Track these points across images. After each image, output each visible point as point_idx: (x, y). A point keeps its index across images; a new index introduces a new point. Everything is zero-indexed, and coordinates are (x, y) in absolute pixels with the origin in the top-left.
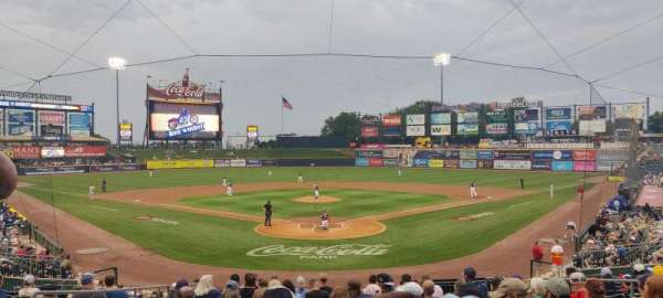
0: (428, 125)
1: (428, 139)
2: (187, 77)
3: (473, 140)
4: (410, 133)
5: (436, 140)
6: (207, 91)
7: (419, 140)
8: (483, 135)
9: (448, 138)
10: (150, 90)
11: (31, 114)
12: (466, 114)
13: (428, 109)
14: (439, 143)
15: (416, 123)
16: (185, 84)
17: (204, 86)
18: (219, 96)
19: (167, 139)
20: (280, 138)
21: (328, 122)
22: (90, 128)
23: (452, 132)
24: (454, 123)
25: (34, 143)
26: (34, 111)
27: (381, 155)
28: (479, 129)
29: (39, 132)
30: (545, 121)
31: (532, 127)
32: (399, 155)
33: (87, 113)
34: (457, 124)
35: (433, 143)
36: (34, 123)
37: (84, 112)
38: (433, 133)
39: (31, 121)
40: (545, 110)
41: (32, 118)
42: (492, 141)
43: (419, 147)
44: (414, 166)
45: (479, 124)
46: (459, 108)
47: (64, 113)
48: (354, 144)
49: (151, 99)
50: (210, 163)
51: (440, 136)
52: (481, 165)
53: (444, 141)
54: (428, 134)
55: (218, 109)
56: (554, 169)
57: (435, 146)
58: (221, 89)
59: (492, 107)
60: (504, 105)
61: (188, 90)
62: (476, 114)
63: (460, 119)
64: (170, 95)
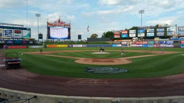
0: (137, 34)
1: (137, 38)
2: (59, 19)
3: (152, 38)
4: (130, 36)
5: (139, 38)
6: (66, 24)
7: (133, 38)
8: (156, 36)
9: (144, 38)
10: (48, 23)
11: (11, 31)
12: (150, 29)
13: (136, 29)
14: (141, 39)
15: (132, 34)
16: (59, 22)
17: (65, 22)
18: (69, 25)
19: (54, 39)
20: (88, 39)
21: (104, 33)
22: (30, 35)
23: (145, 35)
24: (146, 33)
25: (12, 39)
26: (12, 30)
27: (121, 44)
28: (154, 34)
29: (14, 36)
30: (178, 31)
31: (173, 33)
32: (127, 43)
33: (29, 30)
34: (147, 33)
35: (138, 39)
36: (12, 33)
37: (27, 30)
38: (138, 36)
39: (11, 32)
40: (177, 27)
41: (12, 31)
42: (159, 38)
43: (133, 40)
44: (132, 47)
45: (154, 32)
46: (148, 28)
47: (21, 30)
48: (112, 40)
49: (48, 26)
50: (66, 46)
51: (141, 37)
52: (155, 46)
53: (142, 39)
54: (137, 36)
55: (69, 29)
56: (181, 47)
57: (139, 40)
58: (70, 23)
59: (159, 26)
60: (163, 26)
61: (60, 23)
62: (153, 29)
63: (148, 31)
64: (54, 25)
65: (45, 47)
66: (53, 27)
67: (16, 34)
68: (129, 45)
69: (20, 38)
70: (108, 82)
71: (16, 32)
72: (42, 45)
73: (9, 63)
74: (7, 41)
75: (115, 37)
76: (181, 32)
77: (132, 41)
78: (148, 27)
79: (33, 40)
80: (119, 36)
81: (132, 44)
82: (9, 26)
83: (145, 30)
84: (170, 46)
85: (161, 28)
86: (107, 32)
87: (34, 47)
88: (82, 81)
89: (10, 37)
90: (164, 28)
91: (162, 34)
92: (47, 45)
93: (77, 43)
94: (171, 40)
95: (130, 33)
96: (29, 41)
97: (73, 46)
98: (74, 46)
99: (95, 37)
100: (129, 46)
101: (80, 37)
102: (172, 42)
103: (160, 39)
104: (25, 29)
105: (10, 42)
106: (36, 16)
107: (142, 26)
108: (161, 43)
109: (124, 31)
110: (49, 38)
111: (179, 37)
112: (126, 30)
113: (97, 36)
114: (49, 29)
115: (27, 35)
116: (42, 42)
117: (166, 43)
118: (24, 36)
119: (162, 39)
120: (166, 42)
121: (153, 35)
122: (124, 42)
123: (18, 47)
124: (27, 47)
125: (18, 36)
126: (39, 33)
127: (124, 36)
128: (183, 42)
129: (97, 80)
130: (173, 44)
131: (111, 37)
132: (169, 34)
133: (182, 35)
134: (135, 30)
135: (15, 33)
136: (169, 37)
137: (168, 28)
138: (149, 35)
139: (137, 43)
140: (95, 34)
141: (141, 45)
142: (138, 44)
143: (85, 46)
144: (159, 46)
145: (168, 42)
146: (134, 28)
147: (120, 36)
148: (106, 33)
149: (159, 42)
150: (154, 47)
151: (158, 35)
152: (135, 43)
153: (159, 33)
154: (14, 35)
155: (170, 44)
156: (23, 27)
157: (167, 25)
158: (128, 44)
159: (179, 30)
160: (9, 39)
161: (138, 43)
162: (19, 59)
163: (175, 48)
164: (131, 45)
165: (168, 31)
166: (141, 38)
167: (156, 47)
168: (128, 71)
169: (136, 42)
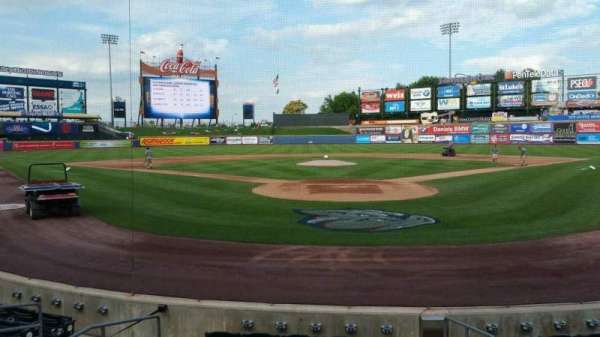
0: (434, 100)
1: (435, 114)
2: (182, 54)
3: (486, 113)
4: (414, 107)
5: (443, 114)
6: (202, 67)
7: (423, 115)
8: (496, 107)
9: (458, 113)
10: (143, 66)
11: (21, 90)
12: (479, 86)
13: (433, 84)
14: (446, 117)
15: (420, 101)
16: (180, 60)
17: (199, 63)
18: (214, 73)
19: (162, 117)
20: (276, 116)
21: (326, 99)
22: (83, 105)
23: (461, 106)
24: (463, 96)
25: (26, 119)
26: (25, 88)
27: (383, 132)
28: (492, 101)
29: (31, 108)
30: (566, 91)
31: (552, 98)
32: (403, 131)
33: (79, 89)
34: (466, 97)
35: (440, 118)
36: (25, 100)
37: (76, 88)
38: (440, 107)
39: (22, 97)
40: (566, 79)
41: (22, 93)
42: (506, 114)
43: (424, 122)
44: (420, 142)
45: (492, 95)
46: (470, 80)
47: (55, 89)
48: (354, 121)
49: (144, 75)
50: (205, 140)
51: (448, 111)
52: (494, 139)
53: (452, 116)
54: (434, 108)
55: (214, 86)
56: (579, 142)
57: (443, 120)
58: (216, 66)
59: (507, 76)
60: (519, 75)
61: (182, 67)
62: (488, 85)
63: (470, 92)
64: (164, 72)
65: (136, 144)
66: (161, 78)
67: (38, 102)
68: (411, 136)
69: (52, 114)
70: (384, 256)
71: (38, 94)
72: (122, 137)
73: (41, 198)
74: (8, 124)
75: (364, 111)
76: (576, 94)
77: (420, 122)
78: (470, 77)
79: (93, 122)
80: (376, 108)
81: (421, 133)
82: (13, 75)
83: (461, 87)
84: (541, 139)
85: (513, 80)
86: (338, 94)
87: (98, 144)
88: (299, 256)
89: (19, 113)
90: (521, 80)
91: (517, 101)
92: (142, 139)
93: (240, 131)
94: (545, 119)
95: (412, 97)
96: (81, 127)
97: (228, 142)
98: (231, 140)
99: (298, 110)
100: (409, 141)
101: (248, 111)
102: (548, 126)
103: (509, 116)
104: (68, 85)
105: (17, 129)
106: (104, 42)
107: (453, 76)
108: (514, 129)
109: (392, 91)
110: (147, 116)
111: (571, 110)
112: (400, 88)
113: (305, 106)
114: (145, 84)
115: (75, 105)
116: (125, 129)
117: (528, 131)
118: (64, 110)
119: (517, 115)
120: (529, 125)
121: (488, 105)
122: (395, 127)
123: (45, 143)
124: (77, 146)
125: (45, 107)
126: (114, 100)
127: (392, 108)
128: (582, 125)
129: (348, 252)
130: (551, 134)
131: (350, 111)
132: (537, 101)
133: (579, 104)
134: (429, 89)
135: (34, 98)
136: (536, 111)
137: (534, 83)
138: (475, 103)
139: (435, 129)
140: (299, 102)
141: (449, 138)
142: (437, 134)
143: (265, 139)
144: (505, 140)
145: (536, 127)
146: (424, 83)
147: (380, 107)
148: (333, 98)
149: (506, 125)
150: (490, 144)
151: (502, 104)
152: (429, 131)
153: (505, 97)
154: (31, 104)
155: (542, 134)
156: (60, 79)
157: (532, 71)
158: (407, 135)
159: (569, 88)
160: (14, 117)
161: (439, 130)
162: (74, 184)
163: (557, 148)
164: (415, 137)
165: (534, 90)
166: (450, 114)
167: (498, 143)
168: (437, 221)
169: (431, 128)
